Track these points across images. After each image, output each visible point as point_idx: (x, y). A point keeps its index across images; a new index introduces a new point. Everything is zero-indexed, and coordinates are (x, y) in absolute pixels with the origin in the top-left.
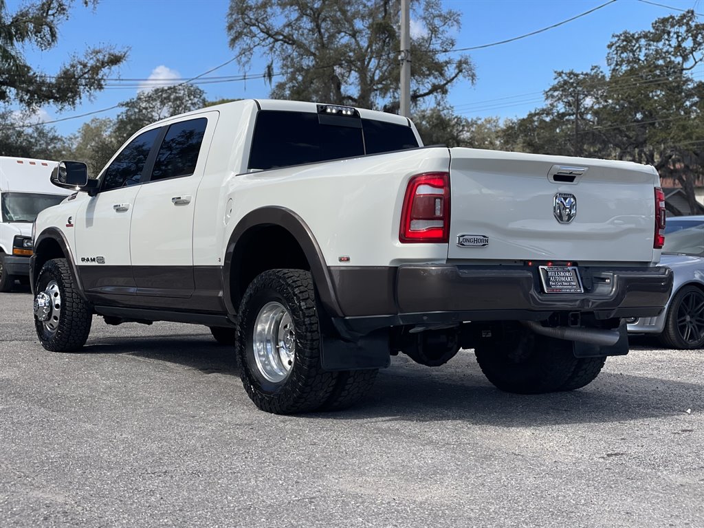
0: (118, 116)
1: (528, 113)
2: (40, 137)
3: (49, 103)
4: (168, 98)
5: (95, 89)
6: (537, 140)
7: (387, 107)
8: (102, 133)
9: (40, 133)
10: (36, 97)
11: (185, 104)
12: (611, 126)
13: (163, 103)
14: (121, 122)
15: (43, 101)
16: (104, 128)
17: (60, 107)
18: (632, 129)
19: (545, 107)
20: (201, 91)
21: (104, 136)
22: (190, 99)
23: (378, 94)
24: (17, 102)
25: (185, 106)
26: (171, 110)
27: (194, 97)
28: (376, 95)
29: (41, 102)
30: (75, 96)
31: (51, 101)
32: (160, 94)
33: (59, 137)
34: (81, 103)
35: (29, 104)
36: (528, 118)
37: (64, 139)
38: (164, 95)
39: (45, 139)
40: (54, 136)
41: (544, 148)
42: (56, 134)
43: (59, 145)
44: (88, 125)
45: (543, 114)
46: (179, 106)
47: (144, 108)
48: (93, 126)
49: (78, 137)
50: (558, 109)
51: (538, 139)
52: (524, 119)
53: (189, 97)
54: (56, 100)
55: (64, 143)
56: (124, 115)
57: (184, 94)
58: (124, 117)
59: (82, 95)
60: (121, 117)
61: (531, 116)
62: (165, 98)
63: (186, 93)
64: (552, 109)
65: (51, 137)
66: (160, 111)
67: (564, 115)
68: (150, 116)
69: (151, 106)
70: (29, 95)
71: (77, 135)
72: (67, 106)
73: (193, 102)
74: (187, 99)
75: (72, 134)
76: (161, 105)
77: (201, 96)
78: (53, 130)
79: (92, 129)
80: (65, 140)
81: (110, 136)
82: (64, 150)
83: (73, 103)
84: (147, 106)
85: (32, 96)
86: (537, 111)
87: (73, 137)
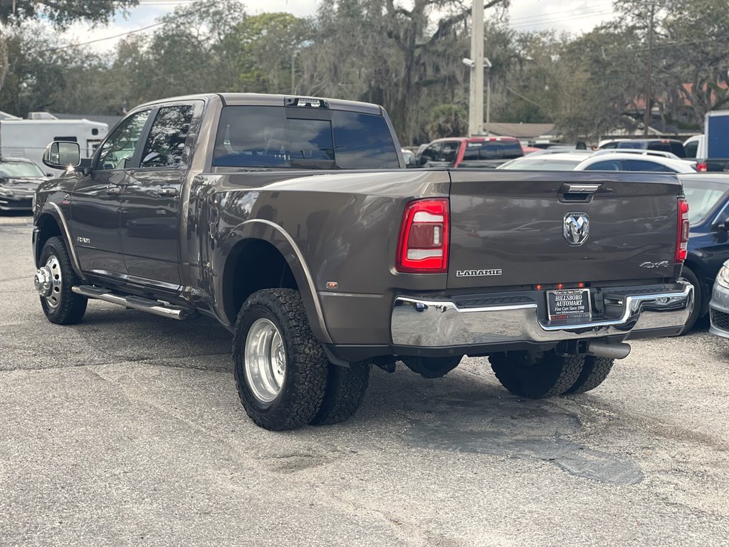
0: (155, 32)
1: (594, 27)
2: (75, 54)
3: (80, 20)
4: (207, 12)
5: (130, 5)
6: (604, 56)
7: (444, 22)
8: (139, 49)
9: (74, 50)
10: (66, 14)
11: (225, 19)
12: (687, 41)
13: (202, 18)
14: (158, 37)
15: (74, 18)
16: (140, 43)
17: (92, 24)
18: (710, 44)
19: (613, 20)
20: (241, 5)
21: (141, 53)
22: (231, 14)
23: (433, 7)
24: (47, 19)
25: (225, 21)
26: (211, 25)
27: (235, 11)
28: (431, 7)
29: (71, 20)
30: (107, 12)
31: (82, 18)
32: (199, 7)
33: (95, 54)
34: (114, 20)
35: (59, 20)
36: (594, 32)
37: (99, 55)
38: (203, 10)
39: (79, 56)
40: (89, 53)
41: (612, 64)
42: (91, 52)
43: (95, 63)
44: (124, 41)
45: (610, 27)
46: (218, 21)
47: (182, 24)
48: (129, 41)
49: (114, 54)
50: (627, 22)
51: (606, 55)
52: (589, 34)
53: (229, 11)
54: (88, 16)
55: (100, 60)
56: (161, 31)
57: (224, 8)
58: (162, 33)
59: (116, 11)
60: (158, 33)
61: (597, 29)
62: (204, 12)
63: (226, 7)
64: (620, 22)
65: (86, 54)
66: (198, 26)
67: (634, 27)
68: (188, 32)
69: (189, 21)
70: (59, 11)
71: (114, 51)
72: (99, 24)
73: (233, 16)
74: (227, 13)
75: (108, 50)
76: (199, 20)
77: (241, 10)
78: (88, 48)
79: (128, 44)
80: (101, 57)
81: (148, 53)
82: (100, 67)
83: (107, 21)
84: (185, 21)
85: (62, 12)
86: (604, 24)
87: (109, 53)
